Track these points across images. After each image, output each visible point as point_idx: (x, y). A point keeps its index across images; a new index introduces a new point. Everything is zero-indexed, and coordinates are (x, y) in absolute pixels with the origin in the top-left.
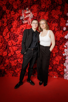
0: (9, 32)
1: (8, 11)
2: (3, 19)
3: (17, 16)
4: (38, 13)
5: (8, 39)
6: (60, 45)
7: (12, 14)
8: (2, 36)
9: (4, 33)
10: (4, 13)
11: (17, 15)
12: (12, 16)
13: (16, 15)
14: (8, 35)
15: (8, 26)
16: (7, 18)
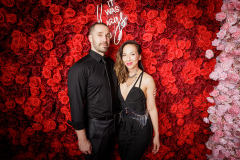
0: (59, 65)
1: (55, 8)
2: (42, 32)
3: (83, 22)
4: (139, 14)
5: (57, 85)
6: (197, 94)
7: (67, 15)
8: (39, 79)
9: (46, 70)
10: (44, 13)
11: (81, 19)
12: (69, 21)
13: (79, 18)
14: (58, 75)
15: (57, 51)
16: (53, 27)
